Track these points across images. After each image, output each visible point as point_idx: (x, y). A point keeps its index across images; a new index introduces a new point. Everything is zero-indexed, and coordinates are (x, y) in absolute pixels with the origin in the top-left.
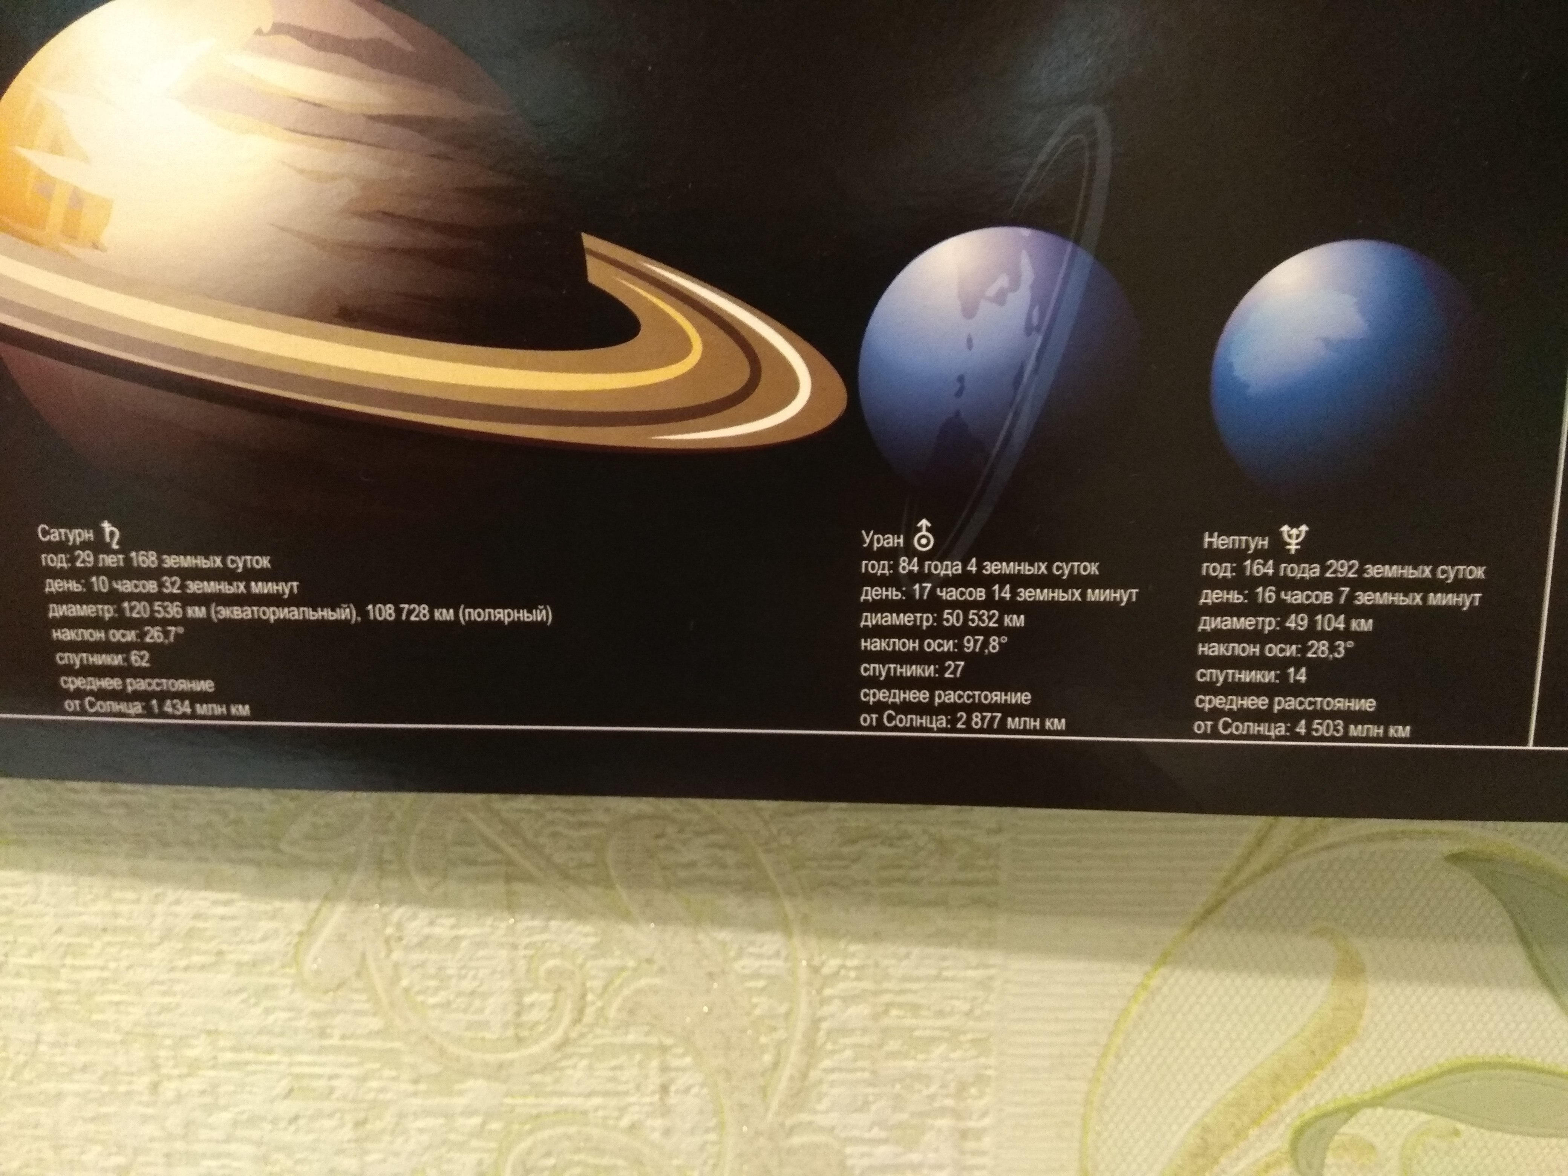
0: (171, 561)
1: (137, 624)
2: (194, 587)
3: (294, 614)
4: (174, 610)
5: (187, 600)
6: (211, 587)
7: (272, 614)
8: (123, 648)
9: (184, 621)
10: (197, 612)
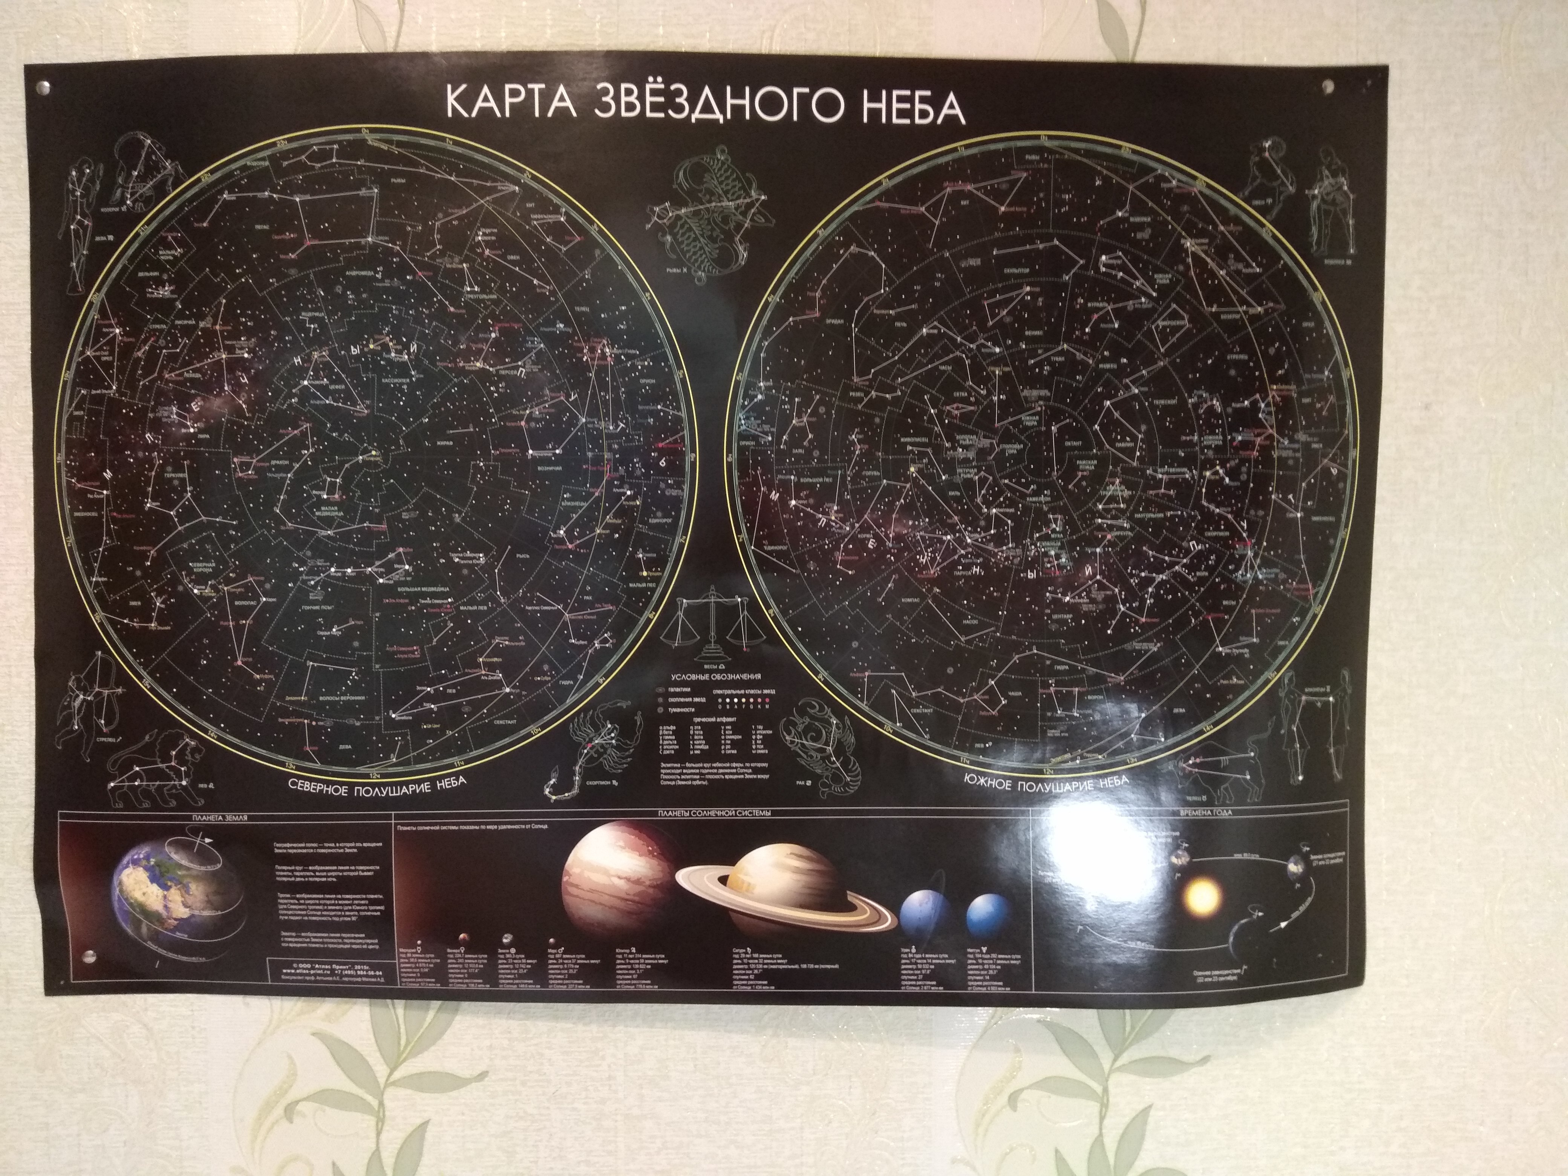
0: (761, 956)
1: (752, 970)
2: (766, 961)
3: (785, 967)
4: (761, 966)
5: (764, 964)
6: (769, 961)
7: (781, 967)
8: (749, 975)
9: (763, 969)
10: (765, 967)
